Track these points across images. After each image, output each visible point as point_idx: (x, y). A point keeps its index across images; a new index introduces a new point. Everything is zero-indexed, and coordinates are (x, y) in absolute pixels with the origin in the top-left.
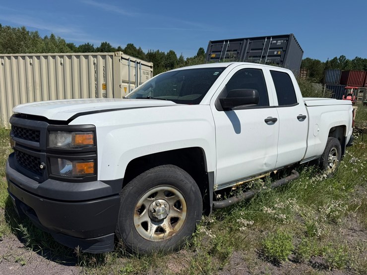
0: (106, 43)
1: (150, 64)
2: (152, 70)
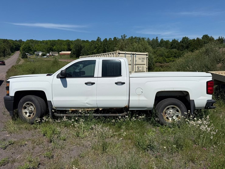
0: (186, 37)
1: (146, 53)
2: (147, 56)
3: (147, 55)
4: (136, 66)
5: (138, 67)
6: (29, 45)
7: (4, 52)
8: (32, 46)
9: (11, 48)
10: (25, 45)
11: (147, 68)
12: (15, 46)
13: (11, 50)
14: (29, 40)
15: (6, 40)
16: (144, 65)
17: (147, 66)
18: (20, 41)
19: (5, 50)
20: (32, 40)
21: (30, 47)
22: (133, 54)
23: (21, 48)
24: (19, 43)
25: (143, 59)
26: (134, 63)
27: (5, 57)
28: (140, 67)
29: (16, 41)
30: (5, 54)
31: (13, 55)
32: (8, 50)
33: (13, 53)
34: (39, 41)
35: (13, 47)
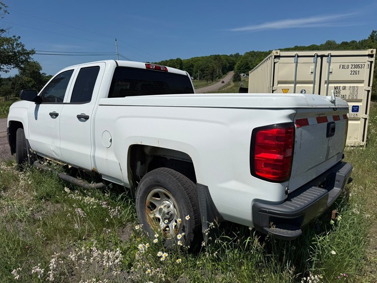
1: (368, 52)
2: (373, 59)
3: (371, 56)
4: (330, 85)
5: (335, 88)
6: (246, 60)
7: (212, 74)
8: (251, 61)
9: (223, 67)
10: (241, 62)
11: (369, 91)
12: (229, 63)
13: (223, 70)
14: (249, 52)
15: (218, 56)
16: (361, 82)
17: (371, 85)
18: (237, 55)
19: (213, 71)
20: (253, 52)
21: (248, 64)
22: (322, 56)
23: (236, 67)
24: (234, 59)
25: (357, 66)
26: (324, 78)
27: (213, 80)
28: (344, 88)
29: (231, 56)
30: (213, 77)
31: (224, 77)
32: (219, 71)
33: (225, 74)
34: (263, 52)
35: (225, 65)
